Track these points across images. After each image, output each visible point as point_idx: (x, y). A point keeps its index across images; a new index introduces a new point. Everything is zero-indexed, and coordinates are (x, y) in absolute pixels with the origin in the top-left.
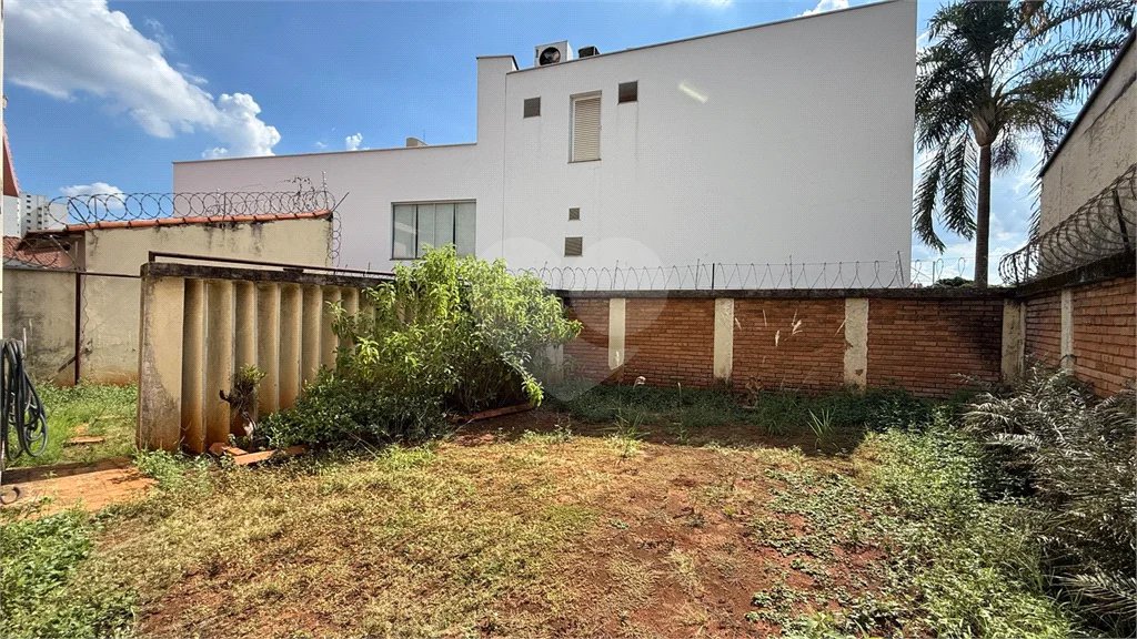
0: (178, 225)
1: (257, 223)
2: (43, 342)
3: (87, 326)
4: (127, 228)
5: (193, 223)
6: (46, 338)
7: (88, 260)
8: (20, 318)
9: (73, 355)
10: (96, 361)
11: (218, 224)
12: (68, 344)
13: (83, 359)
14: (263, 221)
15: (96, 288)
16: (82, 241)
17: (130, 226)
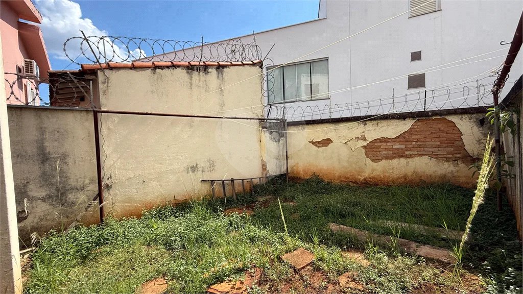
0: (168, 67)
1: (220, 67)
2: (70, 182)
3: (106, 163)
4: (131, 68)
5: (178, 66)
6: (72, 177)
7: (103, 100)
8: (48, 159)
9: (97, 193)
10: (116, 194)
11: (195, 68)
12: (92, 181)
13: (105, 194)
14: (224, 67)
15: (111, 126)
16: (95, 81)
17: (133, 67)
